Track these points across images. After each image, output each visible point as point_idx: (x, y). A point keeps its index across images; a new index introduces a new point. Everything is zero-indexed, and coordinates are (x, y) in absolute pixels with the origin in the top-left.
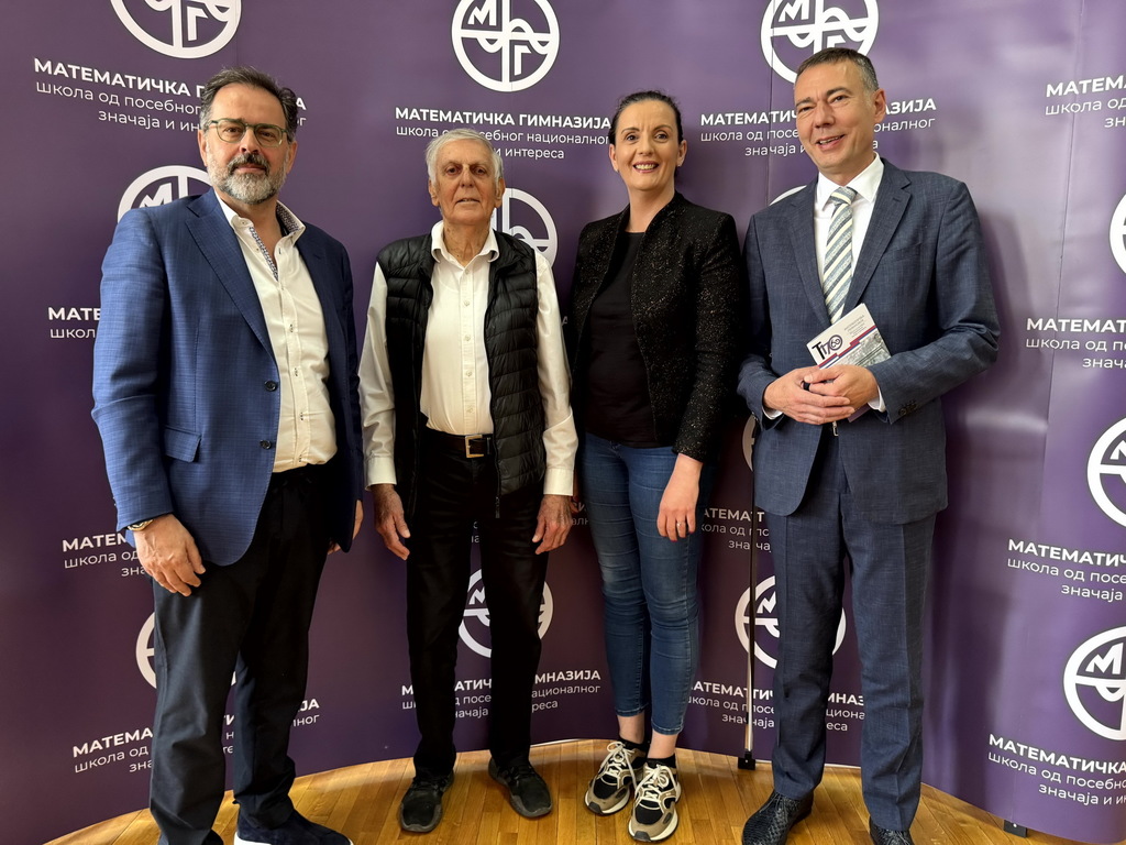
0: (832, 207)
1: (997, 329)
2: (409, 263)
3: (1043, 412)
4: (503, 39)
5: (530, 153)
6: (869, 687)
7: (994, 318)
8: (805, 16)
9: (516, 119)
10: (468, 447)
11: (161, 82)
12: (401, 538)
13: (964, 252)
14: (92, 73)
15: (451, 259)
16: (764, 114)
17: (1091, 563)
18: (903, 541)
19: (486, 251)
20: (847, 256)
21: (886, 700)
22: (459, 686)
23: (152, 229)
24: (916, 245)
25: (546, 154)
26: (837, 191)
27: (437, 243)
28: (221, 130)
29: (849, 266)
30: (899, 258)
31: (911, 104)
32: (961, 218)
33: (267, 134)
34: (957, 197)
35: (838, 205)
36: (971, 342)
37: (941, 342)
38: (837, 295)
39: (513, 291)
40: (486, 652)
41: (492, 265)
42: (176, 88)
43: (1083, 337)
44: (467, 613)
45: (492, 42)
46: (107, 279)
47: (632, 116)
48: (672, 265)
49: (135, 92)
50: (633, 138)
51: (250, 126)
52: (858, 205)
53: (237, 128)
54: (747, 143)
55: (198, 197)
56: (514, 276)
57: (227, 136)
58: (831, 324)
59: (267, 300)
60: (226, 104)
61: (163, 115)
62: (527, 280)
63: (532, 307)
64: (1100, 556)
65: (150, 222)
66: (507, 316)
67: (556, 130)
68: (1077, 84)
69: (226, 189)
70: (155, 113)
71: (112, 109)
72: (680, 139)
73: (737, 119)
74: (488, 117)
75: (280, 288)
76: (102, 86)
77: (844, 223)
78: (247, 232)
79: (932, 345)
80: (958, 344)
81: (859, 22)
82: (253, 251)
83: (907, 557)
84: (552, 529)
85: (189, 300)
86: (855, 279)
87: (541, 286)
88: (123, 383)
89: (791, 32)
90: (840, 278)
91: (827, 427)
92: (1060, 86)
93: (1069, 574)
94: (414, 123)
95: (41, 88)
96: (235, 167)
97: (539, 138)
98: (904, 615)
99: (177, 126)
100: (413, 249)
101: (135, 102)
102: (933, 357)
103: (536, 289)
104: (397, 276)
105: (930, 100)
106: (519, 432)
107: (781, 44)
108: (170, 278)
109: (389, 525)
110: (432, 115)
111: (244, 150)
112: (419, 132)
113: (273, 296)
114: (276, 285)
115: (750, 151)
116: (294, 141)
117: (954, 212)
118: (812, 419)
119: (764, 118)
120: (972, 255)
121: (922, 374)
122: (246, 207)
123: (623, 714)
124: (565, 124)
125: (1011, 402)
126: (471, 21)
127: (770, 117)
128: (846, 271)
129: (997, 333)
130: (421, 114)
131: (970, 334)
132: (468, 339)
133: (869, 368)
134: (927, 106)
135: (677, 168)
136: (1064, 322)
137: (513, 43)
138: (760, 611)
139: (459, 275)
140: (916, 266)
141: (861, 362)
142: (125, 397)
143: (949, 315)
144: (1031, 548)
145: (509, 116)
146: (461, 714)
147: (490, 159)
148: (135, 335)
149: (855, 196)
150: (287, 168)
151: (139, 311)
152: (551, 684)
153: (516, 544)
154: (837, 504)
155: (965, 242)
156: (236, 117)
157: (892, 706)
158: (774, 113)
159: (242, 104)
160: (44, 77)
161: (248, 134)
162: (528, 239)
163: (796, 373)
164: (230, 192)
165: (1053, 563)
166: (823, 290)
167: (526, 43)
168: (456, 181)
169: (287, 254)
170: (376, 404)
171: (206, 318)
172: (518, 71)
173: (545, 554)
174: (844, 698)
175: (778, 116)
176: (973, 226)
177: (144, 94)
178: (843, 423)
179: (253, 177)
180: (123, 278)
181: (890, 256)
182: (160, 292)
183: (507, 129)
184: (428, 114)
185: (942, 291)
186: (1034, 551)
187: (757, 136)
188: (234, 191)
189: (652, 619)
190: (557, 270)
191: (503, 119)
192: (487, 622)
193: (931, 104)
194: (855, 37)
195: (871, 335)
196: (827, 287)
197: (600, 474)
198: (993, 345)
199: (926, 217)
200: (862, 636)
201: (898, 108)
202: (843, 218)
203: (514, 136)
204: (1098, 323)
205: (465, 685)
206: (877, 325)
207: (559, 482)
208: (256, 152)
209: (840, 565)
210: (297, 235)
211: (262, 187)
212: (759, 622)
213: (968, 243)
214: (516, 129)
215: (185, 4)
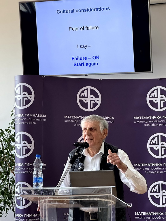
4: (158, 100)
9: (162, 117)
45: (156, 100)
71: (77, 123)
74: (155, 117)
95: (65, 121)
126: (151, 96)
137: (161, 100)
145: (160, 117)
167: (164, 100)
172: (162, 106)
184: (141, 118)
203: (161, 121)
214: (162, 119)
215: (91, 101)
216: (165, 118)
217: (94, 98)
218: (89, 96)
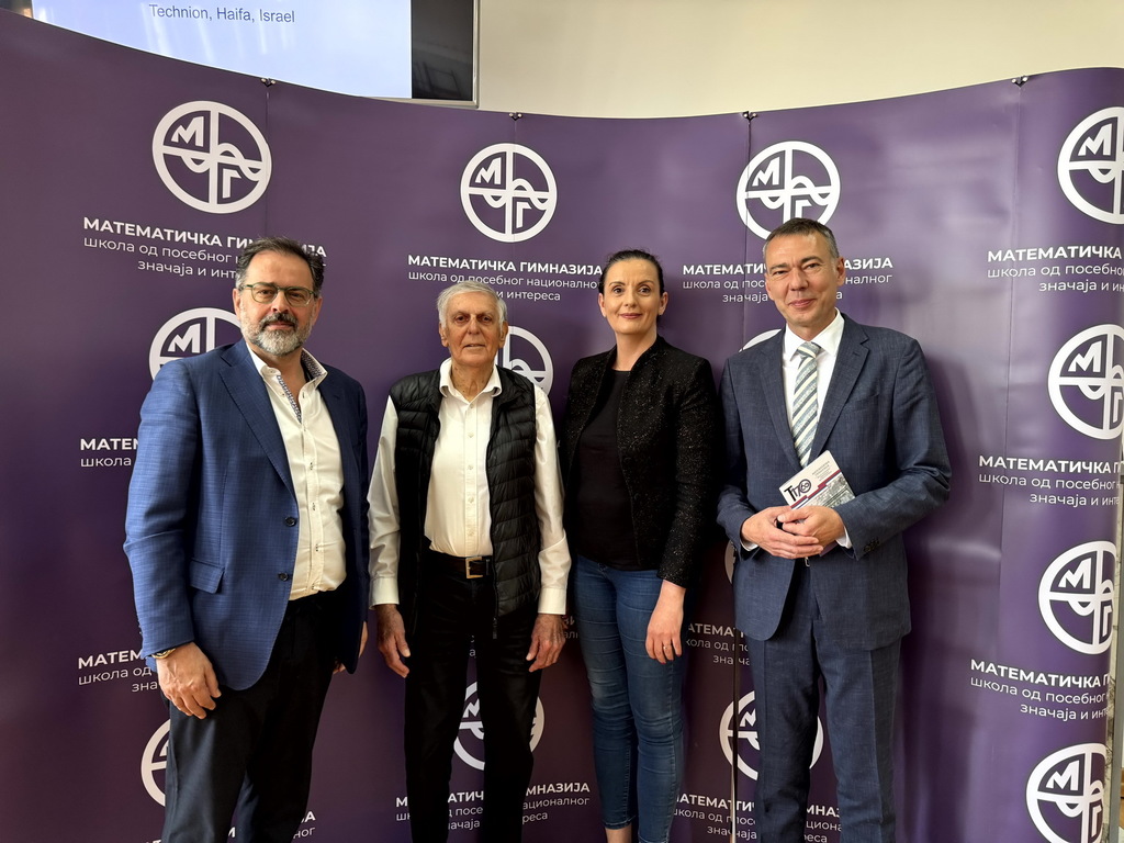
0: (799, 358)
1: (949, 471)
2: (418, 398)
3: (997, 541)
4: (507, 197)
5: (529, 295)
6: (844, 802)
7: (946, 461)
8: (776, 182)
9: (518, 267)
10: (468, 568)
11: (196, 235)
12: (402, 658)
13: (917, 403)
14: (135, 228)
15: (457, 394)
16: (739, 266)
17: (1046, 683)
18: (870, 665)
19: (489, 388)
20: (813, 405)
21: (859, 817)
22: (452, 798)
23: (190, 380)
24: (874, 396)
25: (543, 296)
26: (803, 345)
27: (445, 380)
28: (255, 292)
29: (815, 414)
30: (859, 408)
31: (871, 261)
32: (914, 373)
33: (296, 295)
34: (909, 353)
35: (804, 359)
36: (925, 483)
37: (899, 483)
38: (805, 440)
39: (513, 424)
40: (480, 765)
41: (496, 400)
42: (210, 240)
43: (1029, 474)
44: (463, 726)
45: (496, 198)
46: (146, 424)
47: (620, 271)
48: (654, 403)
49: (173, 244)
50: (620, 291)
51: (281, 289)
52: (822, 358)
53: (270, 290)
54: (723, 291)
55: (230, 346)
56: (513, 410)
57: (260, 297)
58: (801, 468)
59: (290, 442)
60: (260, 269)
61: (196, 264)
62: (526, 413)
63: (531, 437)
64: (1054, 677)
65: (188, 374)
66: (508, 448)
67: (553, 276)
68: (1013, 252)
69: (256, 343)
70: (189, 262)
71: (151, 259)
72: (662, 291)
73: (715, 270)
74: (492, 264)
75: (302, 430)
76: (143, 240)
77: (810, 374)
78: (274, 381)
79: (890, 487)
80: (914, 485)
81: (823, 190)
82: (279, 396)
83: (874, 680)
84: (545, 647)
85: (220, 444)
86: (820, 425)
87: (539, 418)
88: (155, 520)
89: (764, 196)
90: (807, 424)
91: (799, 562)
92: (1000, 253)
93: (1026, 693)
94: (425, 269)
95: (88, 243)
96: (266, 324)
97: (538, 283)
98: (874, 734)
99: (209, 272)
100: (423, 384)
101: (171, 253)
102: (893, 499)
103: (534, 421)
104: (407, 409)
105: (887, 259)
106: (516, 556)
107: (754, 205)
108: (203, 424)
109: (391, 644)
110: (441, 262)
111: (275, 310)
112: (429, 277)
113: (296, 437)
114: (299, 427)
115: (727, 298)
116: (320, 297)
117: (908, 367)
118: (785, 554)
119: (739, 269)
120: (924, 405)
121: (883, 515)
122: (274, 358)
123: (610, 827)
124: (562, 270)
125: (967, 533)
126: (478, 180)
127: (745, 269)
128: (812, 418)
129: (948, 475)
130: (431, 261)
131: (925, 477)
132: (471, 468)
133: (836, 509)
134: (885, 264)
135: (659, 319)
136: (1012, 460)
137: (516, 200)
138: (743, 724)
139: (465, 408)
140: (875, 415)
141: (828, 502)
142: (156, 533)
143: (907, 456)
144: (991, 668)
145: (511, 263)
146: (454, 826)
147: (495, 308)
148: (169, 476)
149: (819, 350)
150: (312, 323)
151: (174, 454)
152: (542, 796)
153: (512, 662)
154: (810, 629)
155: (917, 394)
156: (269, 281)
157: (865, 822)
158: (749, 266)
159: (275, 270)
160: (92, 233)
161: (280, 296)
162: (527, 372)
163: (769, 511)
164: (260, 346)
165: (1011, 683)
166: (792, 434)
167: (527, 200)
168: (464, 328)
169: (310, 397)
170: (383, 528)
171: (234, 461)
172: (519, 224)
173: (539, 672)
174: (823, 810)
175: (752, 268)
176: (925, 379)
177: (180, 245)
178: (814, 558)
179: (282, 332)
180: (160, 423)
181: (850, 406)
182: (194, 438)
183: (510, 274)
184: (438, 261)
185: (898, 437)
186: (994, 671)
187: (734, 285)
188: (265, 345)
189: (640, 736)
190: (551, 397)
191: (506, 266)
192: (481, 736)
193: (888, 263)
194: (820, 201)
195: (836, 478)
196: (796, 431)
197: (591, 594)
198: (946, 486)
199: (883, 370)
200: (836, 754)
201: (859, 264)
202: (808, 371)
203: (514, 281)
204: (1041, 463)
205: (458, 797)
206: (842, 469)
207: (553, 601)
208: (286, 312)
209: (815, 685)
210: (319, 380)
211: (290, 342)
212: (741, 735)
213: (920, 396)
214: (517, 274)
215: (221, 167)
216: (530, 270)
217: (238, 159)
218: (217, 148)
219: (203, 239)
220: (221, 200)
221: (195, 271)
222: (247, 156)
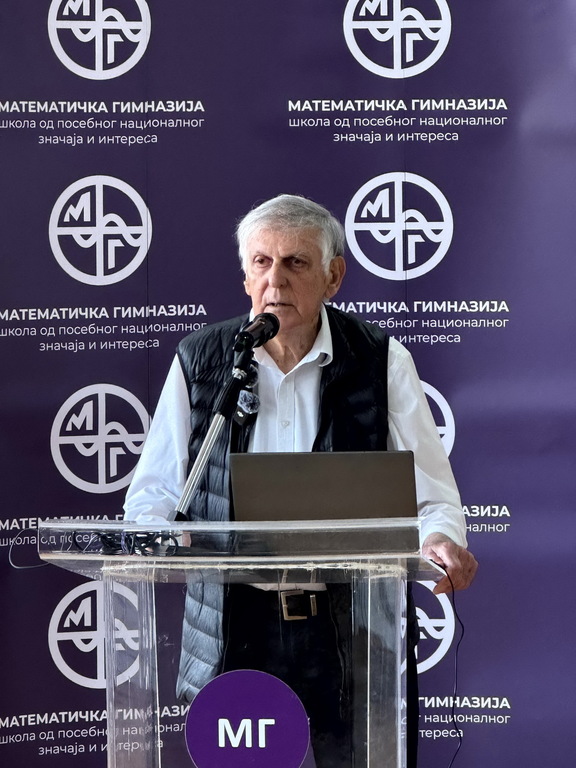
4: (395, 29)
5: (423, 136)
9: (408, 104)
11: (85, 103)
14: (36, 105)
25: (439, 136)
42: (97, 107)
45: (383, 31)
49: (66, 116)
61: (86, 132)
67: (450, 113)
70: (80, 132)
74: (380, 103)
76: (42, 115)
94: (306, 114)
97: (432, 122)
101: (64, 124)
110: (324, 106)
112: (311, 122)
124: (459, 106)
126: (363, 13)
130: (313, 105)
137: (404, 32)
145: (401, 102)
167: (418, 30)
172: (410, 58)
177: (72, 116)
183: (400, 114)
184: (320, 105)
191: (395, 105)
203: (406, 122)
214: (408, 114)
216: (422, 108)
218: (101, 14)
219: (92, 107)
220: (106, 66)
221: (85, 140)
222: (128, 18)
